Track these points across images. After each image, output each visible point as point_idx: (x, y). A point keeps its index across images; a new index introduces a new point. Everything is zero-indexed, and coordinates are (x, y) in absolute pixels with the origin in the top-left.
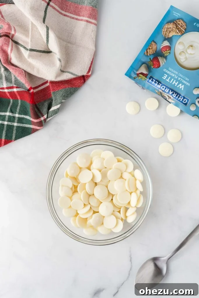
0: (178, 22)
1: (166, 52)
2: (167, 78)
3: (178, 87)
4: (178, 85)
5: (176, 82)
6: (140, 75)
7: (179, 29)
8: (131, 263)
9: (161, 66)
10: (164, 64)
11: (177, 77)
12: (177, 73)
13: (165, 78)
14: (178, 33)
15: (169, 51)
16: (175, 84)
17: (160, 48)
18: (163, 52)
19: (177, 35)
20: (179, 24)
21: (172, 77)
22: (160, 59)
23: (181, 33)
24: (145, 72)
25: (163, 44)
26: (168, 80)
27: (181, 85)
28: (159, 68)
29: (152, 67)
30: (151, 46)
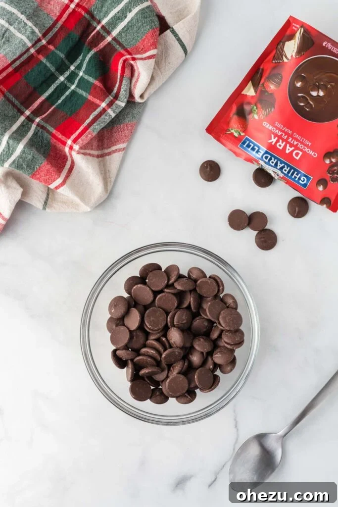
8: (238, 430)
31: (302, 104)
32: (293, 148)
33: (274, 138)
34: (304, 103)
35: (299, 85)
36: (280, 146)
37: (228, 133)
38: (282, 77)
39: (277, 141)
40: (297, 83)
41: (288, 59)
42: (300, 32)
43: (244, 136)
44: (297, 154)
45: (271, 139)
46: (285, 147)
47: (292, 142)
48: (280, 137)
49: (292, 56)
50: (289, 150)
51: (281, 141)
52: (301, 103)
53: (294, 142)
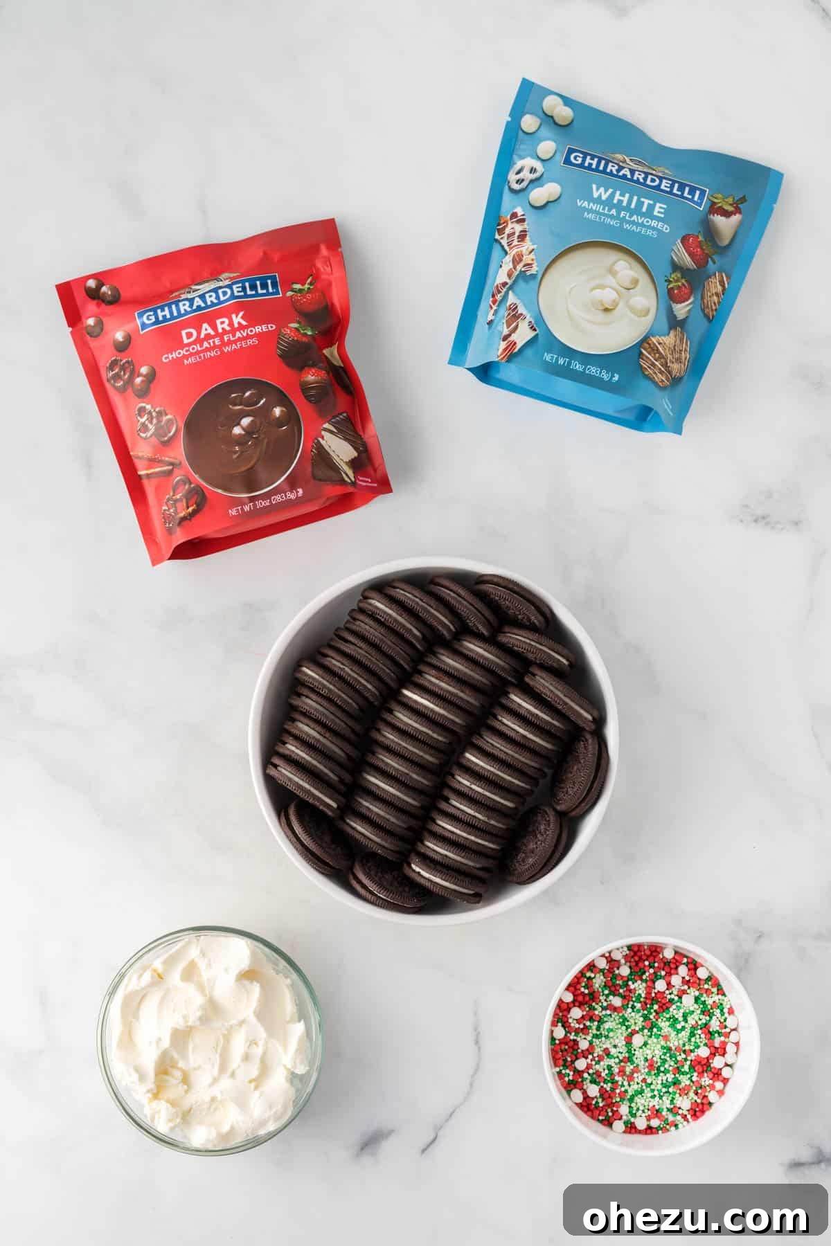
0: (663, 379)
1: (680, 284)
2: (651, 207)
3: (610, 191)
4: (613, 195)
5: (620, 201)
6: (730, 209)
7: (657, 355)
9: (679, 241)
10: (674, 248)
11: (622, 215)
12: (626, 226)
13: (658, 205)
14: (660, 344)
15: (671, 286)
16: (622, 195)
17: (695, 297)
18: (686, 285)
19: (660, 336)
20: (661, 372)
21: (637, 211)
22: (687, 261)
23: (650, 342)
24: (718, 220)
25: (688, 308)
26: (647, 202)
27: (604, 197)
28: (684, 234)
29: (701, 238)
30: (715, 304)
31: (247, 394)
32: (202, 336)
33: (239, 323)
34: (247, 397)
35: (277, 411)
36: (222, 323)
37: (309, 281)
38: (310, 401)
39: (231, 324)
40: (282, 411)
41: (325, 430)
42: (347, 475)
43: (284, 293)
44: (189, 335)
45: (242, 318)
46: (214, 327)
47: (211, 341)
48: (233, 331)
49: (323, 438)
50: (206, 329)
51: (228, 328)
52: (251, 394)
53: (209, 343)
